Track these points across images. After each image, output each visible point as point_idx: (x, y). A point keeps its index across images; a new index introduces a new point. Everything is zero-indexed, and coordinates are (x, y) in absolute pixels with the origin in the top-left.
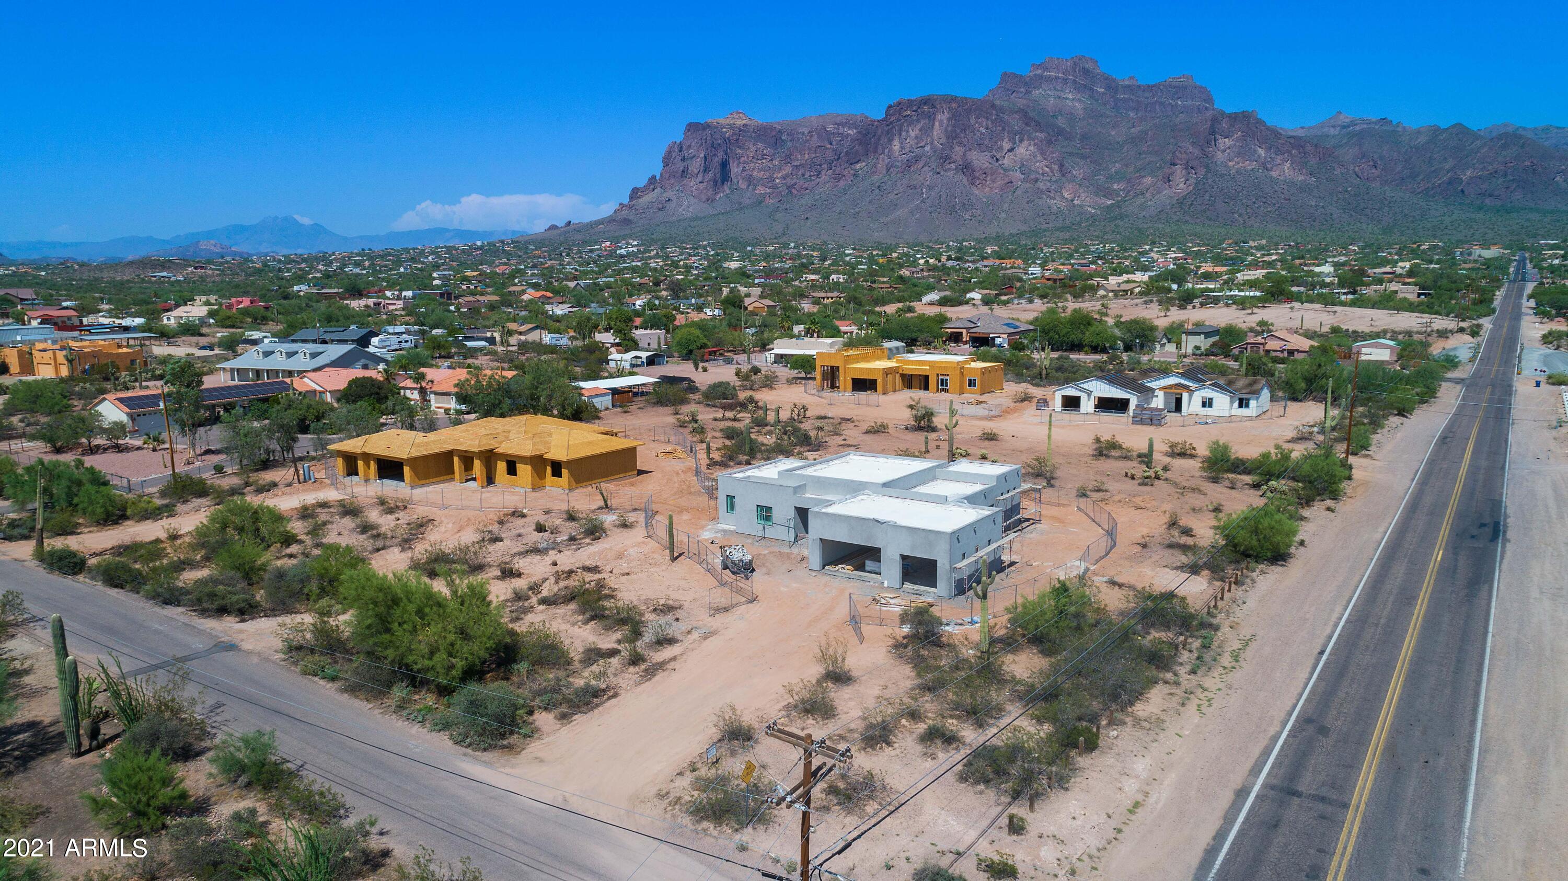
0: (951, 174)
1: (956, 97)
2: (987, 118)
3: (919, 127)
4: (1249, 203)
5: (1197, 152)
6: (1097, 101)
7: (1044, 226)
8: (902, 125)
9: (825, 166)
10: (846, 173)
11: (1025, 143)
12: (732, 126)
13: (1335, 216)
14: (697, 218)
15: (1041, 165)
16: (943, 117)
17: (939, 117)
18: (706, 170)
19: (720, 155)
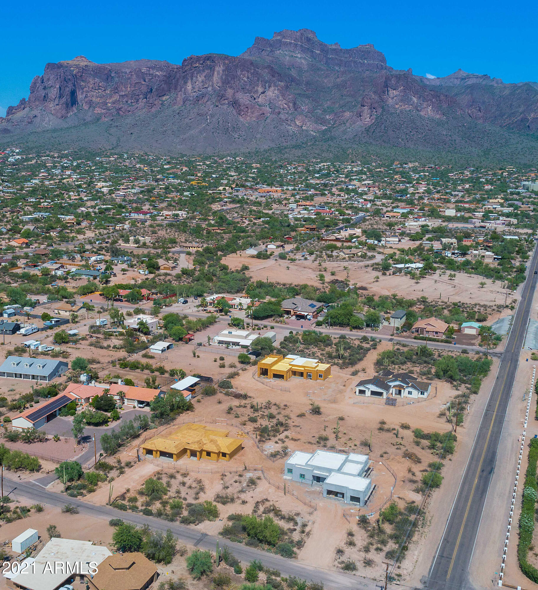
0: (225, 107)
1: (228, 56)
2: (248, 71)
3: (204, 74)
4: (408, 132)
5: (376, 98)
6: (315, 59)
7: (285, 144)
8: (193, 73)
9: (141, 96)
10: (156, 102)
11: (272, 88)
12: (77, 66)
13: (457, 141)
14: (55, 130)
15: (282, 103)
16: (219, 69)
17: (217, 69)
18: (61, 96)
19: (70, 87)
